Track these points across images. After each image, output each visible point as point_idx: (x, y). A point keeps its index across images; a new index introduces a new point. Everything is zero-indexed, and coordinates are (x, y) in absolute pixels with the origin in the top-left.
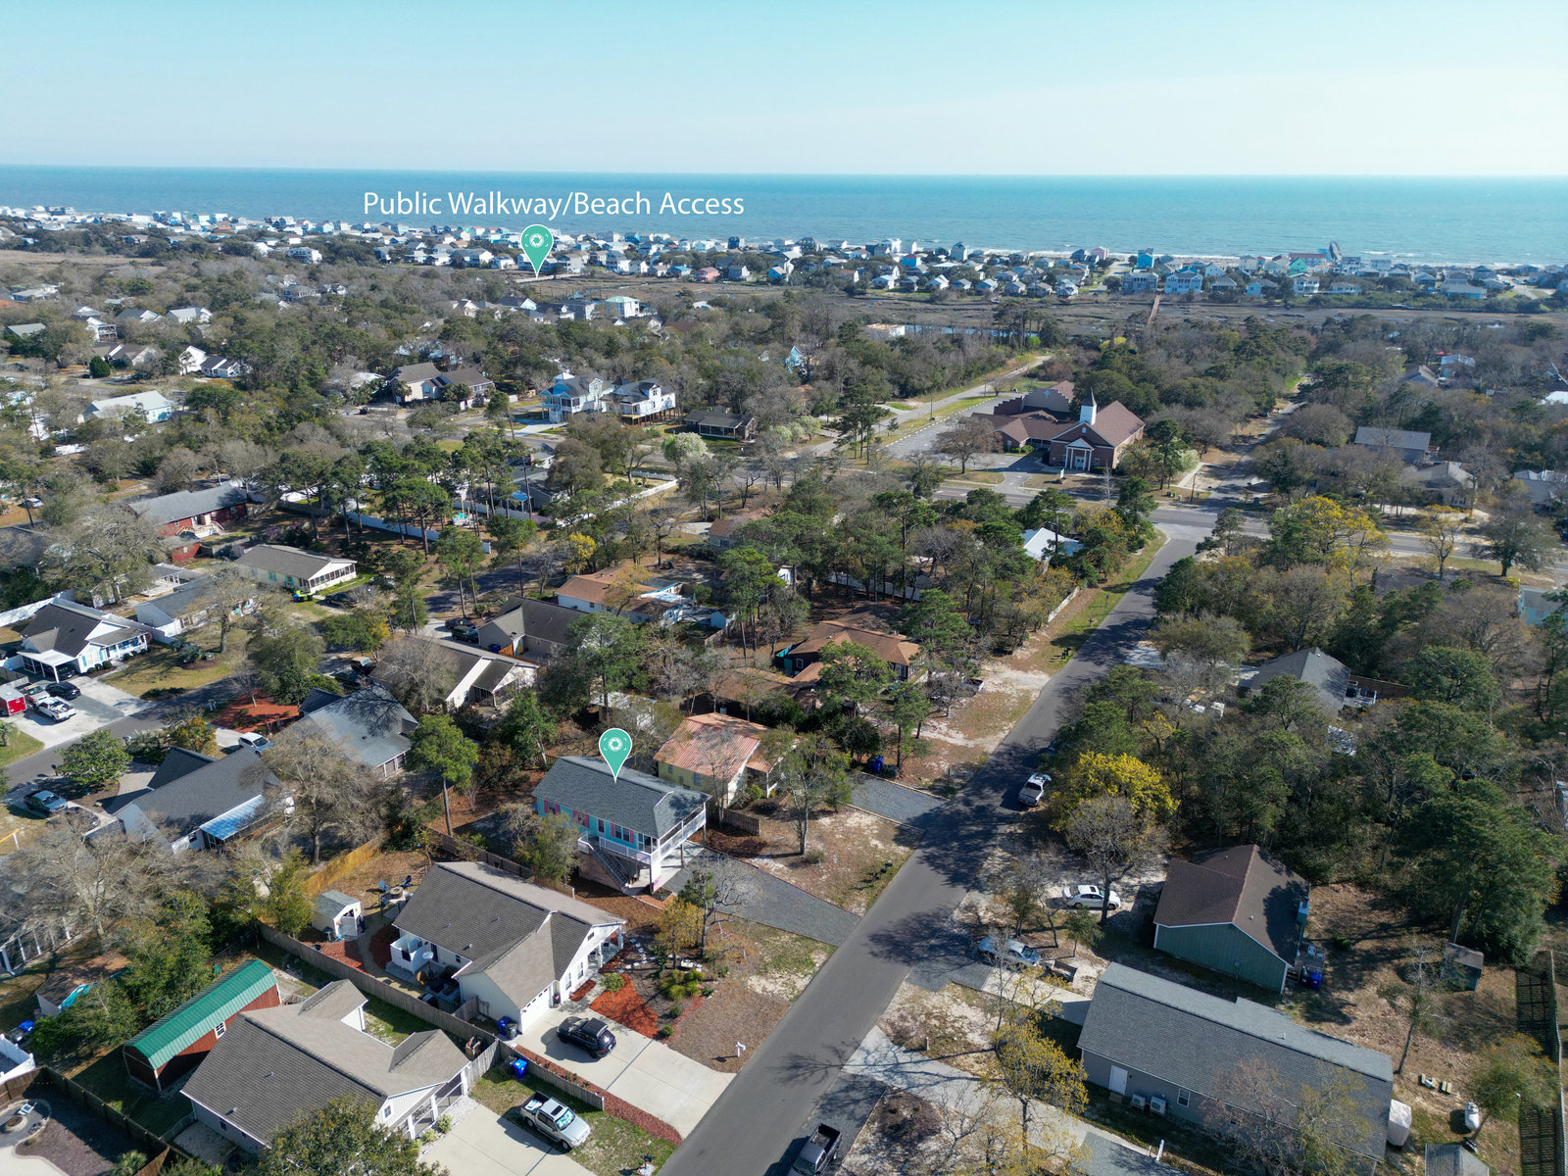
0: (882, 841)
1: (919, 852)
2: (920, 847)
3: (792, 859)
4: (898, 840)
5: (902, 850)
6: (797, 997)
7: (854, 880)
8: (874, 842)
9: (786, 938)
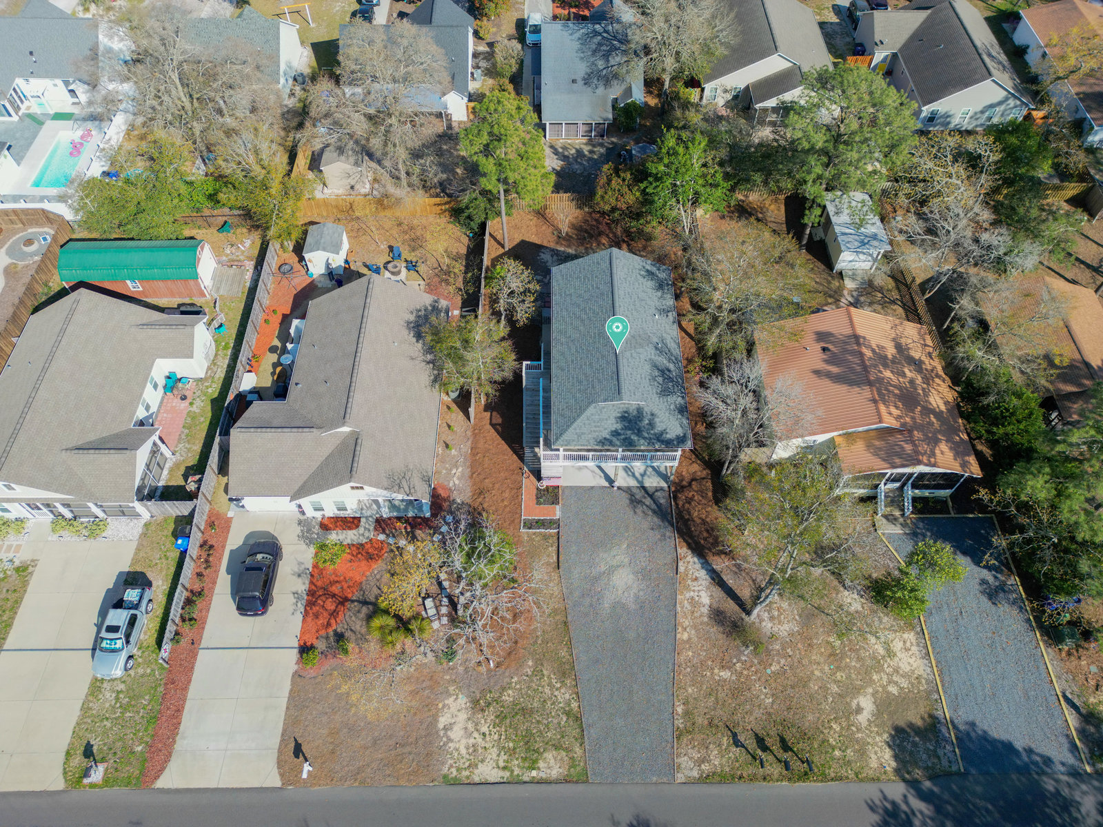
0: (878, 713)
1: (897, 790)
2: (913, 784)
3: (731, 606)
4: (902, 739)
5: (882, 757)
6: (456, 783)
7: (752, 720)
8: (866, 703)
9: (563, 695)
